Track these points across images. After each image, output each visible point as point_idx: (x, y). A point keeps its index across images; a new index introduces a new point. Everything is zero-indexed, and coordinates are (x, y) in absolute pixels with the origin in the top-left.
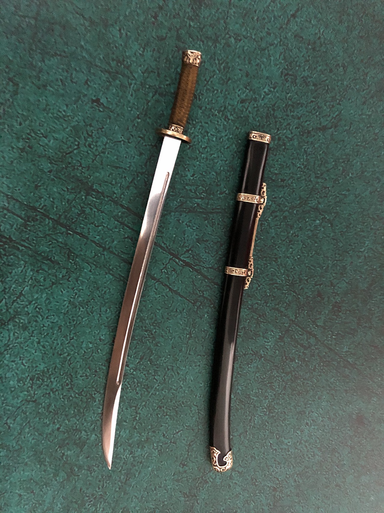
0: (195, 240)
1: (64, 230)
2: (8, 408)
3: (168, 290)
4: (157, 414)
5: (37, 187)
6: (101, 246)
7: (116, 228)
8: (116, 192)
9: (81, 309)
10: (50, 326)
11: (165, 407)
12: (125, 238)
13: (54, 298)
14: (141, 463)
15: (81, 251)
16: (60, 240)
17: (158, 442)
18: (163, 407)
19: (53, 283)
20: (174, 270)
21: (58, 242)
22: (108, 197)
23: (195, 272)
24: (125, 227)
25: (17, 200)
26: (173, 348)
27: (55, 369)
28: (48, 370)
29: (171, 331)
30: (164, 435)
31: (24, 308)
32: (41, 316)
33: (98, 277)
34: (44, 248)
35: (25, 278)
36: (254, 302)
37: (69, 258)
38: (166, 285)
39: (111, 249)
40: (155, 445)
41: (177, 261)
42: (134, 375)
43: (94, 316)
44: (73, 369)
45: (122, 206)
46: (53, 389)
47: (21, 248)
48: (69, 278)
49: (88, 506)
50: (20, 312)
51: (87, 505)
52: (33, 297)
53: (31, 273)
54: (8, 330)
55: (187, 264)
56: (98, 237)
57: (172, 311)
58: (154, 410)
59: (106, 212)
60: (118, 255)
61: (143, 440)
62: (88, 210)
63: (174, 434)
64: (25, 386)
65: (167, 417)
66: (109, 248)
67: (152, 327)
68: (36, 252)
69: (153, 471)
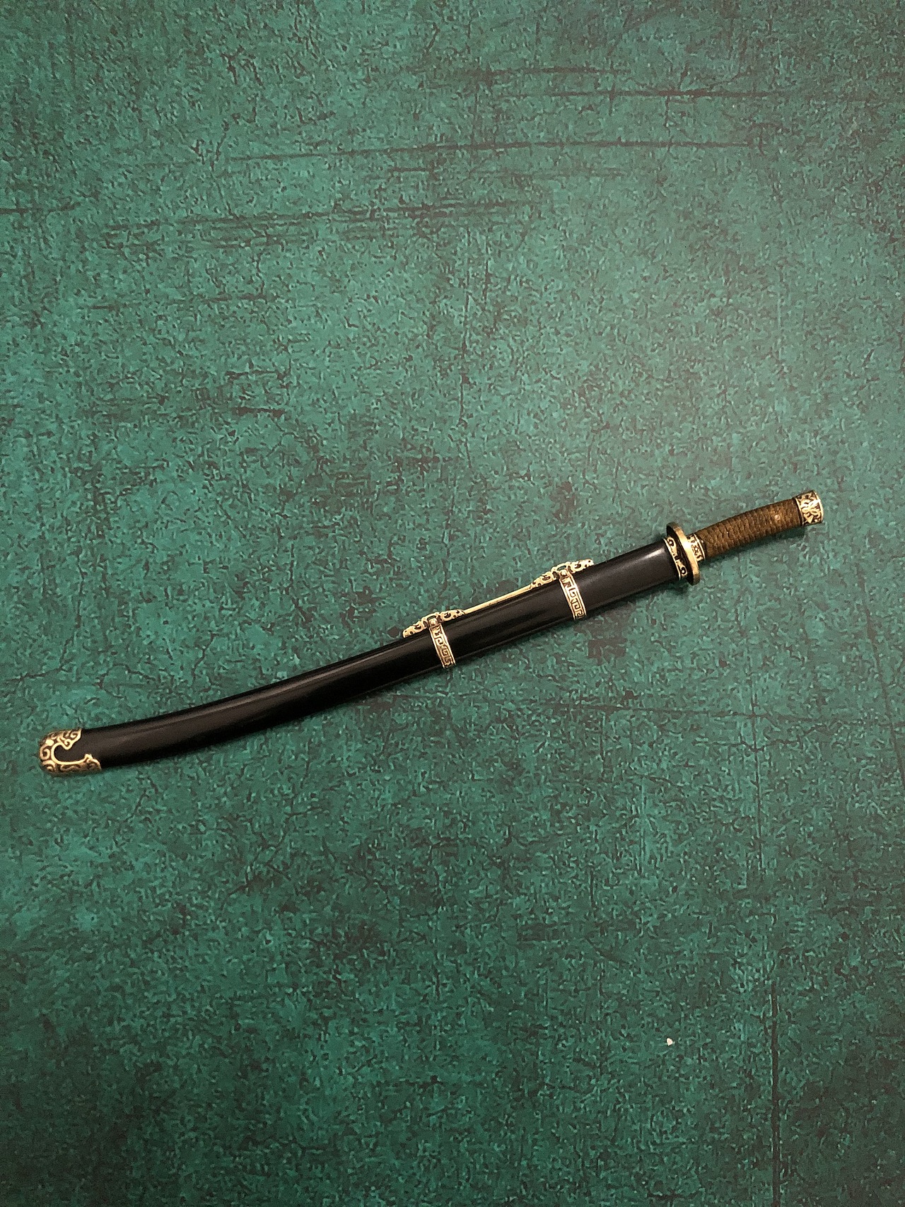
0: (684, 53)
1: (489, 152)
2: (573, 456)
3: (695, 149)
4: (813, 347)
5: (416, 116)
6: (554, 144)
7: (557, 105)
8: (525, 57)
9: (587, 249)
10: (559, 299)
11: (817, 327)
12: (581, 112)
13: (537, 255)
14: (843, 442)
15: (531, 166)
16: (494, 168)
17: (847, 392)
18: (815, 330)
19: (523, 235)
20: (683, 114)
21: (492, 173)
22: (518, 71)
23: (717, 98)
24: (571, 97)
25: (402, 150)
26: (763, 230)
27: (606, 361)
28: (597, 366)
29: (743, 206)
30: (848, 376)
31: (504, 292)
32: (537, 291)
33: (579, 190)
34: (478, 193)
35: (480, 250)
36: (843, 85)
37: (522, 187)
38: (686, 144)
39: (571, 141)
40: (846, 399)
41: (679, 97)
42: (731, 304)
43: (611, 250)
44: (633, 345)
45: (548, 71)
46: (622, 392)
47: (447, 211)
48: (540, 214)
49: (805, 556)
50: (502, 302)
51: (801, 558)
52: (507, 270)
53: (484, 238)
54: (502, 338)
55: (697, 94)
56: (542, 134)
57: (723, 176)
58: (804, 343)
59: (530, 92)
60: (587, 143)
61: (819, 401)
62: (504, 106)
63: (864, 365)
64: (578, 411)
65: (832, 342)
66: (568, 139)
67: (710, 217)
68: (472, 204)
69: (872, 445)
